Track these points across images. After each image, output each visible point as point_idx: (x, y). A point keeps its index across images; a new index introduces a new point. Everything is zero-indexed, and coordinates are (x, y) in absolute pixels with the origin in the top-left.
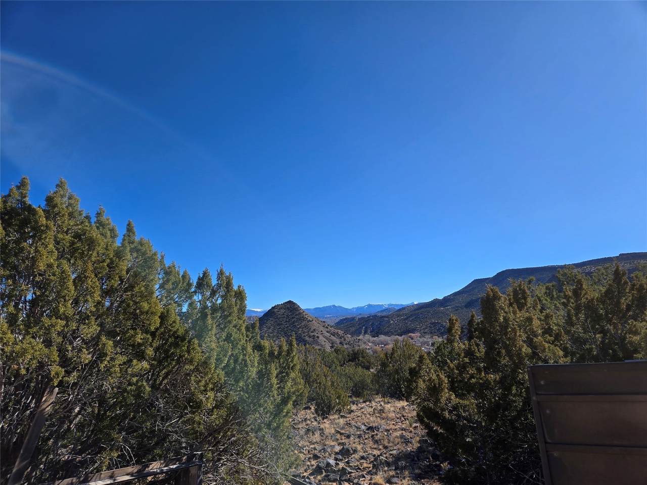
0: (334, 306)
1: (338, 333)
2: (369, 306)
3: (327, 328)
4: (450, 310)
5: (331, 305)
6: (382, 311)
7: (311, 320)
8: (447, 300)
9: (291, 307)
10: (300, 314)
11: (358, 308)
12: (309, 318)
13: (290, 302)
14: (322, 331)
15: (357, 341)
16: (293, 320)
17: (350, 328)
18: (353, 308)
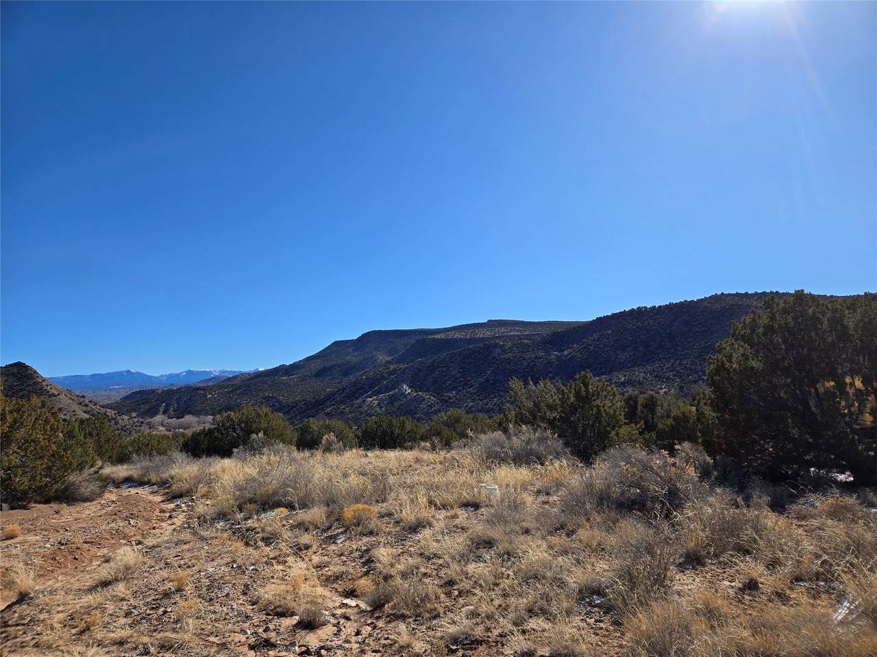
0: (128, 372)
1: (105, 414)
2: (190, 373)
3: (86, 406)
4: (295, 380)
5: (124, 370)
6: (206, 381)
7: (56, 393)
8: (295, 367)
9: (19, 373)
10: (37, 383)
11: (171, 376)
12: (53, 391)
13: (19, 365)
14: (74, 411)
15: (138, 424)
16: (21, 393)
17: (142, 406)
18: (162, 376)
